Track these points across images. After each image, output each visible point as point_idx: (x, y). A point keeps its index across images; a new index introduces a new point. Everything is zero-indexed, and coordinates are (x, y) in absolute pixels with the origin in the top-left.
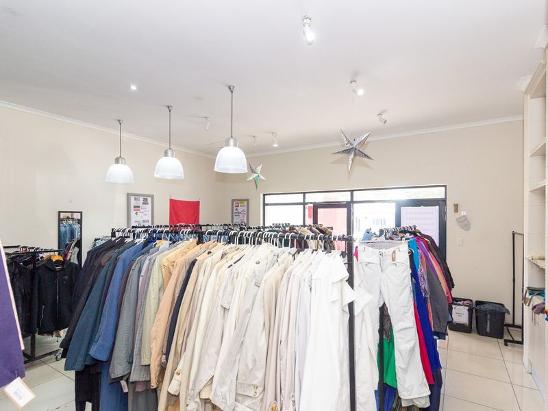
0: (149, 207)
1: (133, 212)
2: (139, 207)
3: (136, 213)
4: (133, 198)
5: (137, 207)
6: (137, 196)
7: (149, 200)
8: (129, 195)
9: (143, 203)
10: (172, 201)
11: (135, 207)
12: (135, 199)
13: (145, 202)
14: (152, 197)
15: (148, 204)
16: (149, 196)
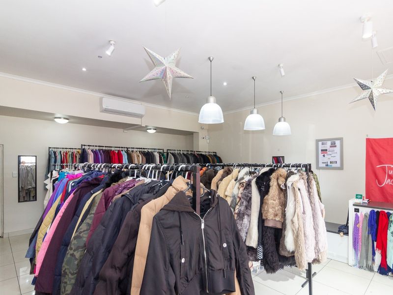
0: (337, 149)
1: (321, 155)
2: (326, 150)
3: (324, 156)
4: (320, 143)
5: (324, 151)
6: (324, 141)
7: (338, 143)
8: (318, 141)
9: (331, 147)
10: (369, 141)
11: (322, 150)
12: (323, 144)
13: (333, 145)
14: (341, 139)
15: (335, 146)
16: (337, 139)
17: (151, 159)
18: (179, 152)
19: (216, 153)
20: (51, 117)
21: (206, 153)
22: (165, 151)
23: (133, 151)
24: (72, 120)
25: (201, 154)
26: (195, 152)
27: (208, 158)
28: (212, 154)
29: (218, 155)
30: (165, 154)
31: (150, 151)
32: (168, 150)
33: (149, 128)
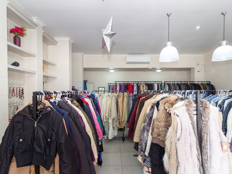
17: (151, 88)
18: (173, 83)
19: (210, 82)
20: (108, 70)
21: (199, 83)
22: (163, 82)
23: (141, 84)
24: (116, 70)
25: (194, 83)
26: (188, 83)
27: (200, 86)
28: (205, 83)
29: (211, 83)
30: (163, 85)
31: (152, 83)
32: (165, 82)
33: (157, 69)
